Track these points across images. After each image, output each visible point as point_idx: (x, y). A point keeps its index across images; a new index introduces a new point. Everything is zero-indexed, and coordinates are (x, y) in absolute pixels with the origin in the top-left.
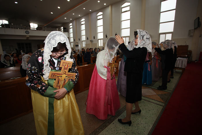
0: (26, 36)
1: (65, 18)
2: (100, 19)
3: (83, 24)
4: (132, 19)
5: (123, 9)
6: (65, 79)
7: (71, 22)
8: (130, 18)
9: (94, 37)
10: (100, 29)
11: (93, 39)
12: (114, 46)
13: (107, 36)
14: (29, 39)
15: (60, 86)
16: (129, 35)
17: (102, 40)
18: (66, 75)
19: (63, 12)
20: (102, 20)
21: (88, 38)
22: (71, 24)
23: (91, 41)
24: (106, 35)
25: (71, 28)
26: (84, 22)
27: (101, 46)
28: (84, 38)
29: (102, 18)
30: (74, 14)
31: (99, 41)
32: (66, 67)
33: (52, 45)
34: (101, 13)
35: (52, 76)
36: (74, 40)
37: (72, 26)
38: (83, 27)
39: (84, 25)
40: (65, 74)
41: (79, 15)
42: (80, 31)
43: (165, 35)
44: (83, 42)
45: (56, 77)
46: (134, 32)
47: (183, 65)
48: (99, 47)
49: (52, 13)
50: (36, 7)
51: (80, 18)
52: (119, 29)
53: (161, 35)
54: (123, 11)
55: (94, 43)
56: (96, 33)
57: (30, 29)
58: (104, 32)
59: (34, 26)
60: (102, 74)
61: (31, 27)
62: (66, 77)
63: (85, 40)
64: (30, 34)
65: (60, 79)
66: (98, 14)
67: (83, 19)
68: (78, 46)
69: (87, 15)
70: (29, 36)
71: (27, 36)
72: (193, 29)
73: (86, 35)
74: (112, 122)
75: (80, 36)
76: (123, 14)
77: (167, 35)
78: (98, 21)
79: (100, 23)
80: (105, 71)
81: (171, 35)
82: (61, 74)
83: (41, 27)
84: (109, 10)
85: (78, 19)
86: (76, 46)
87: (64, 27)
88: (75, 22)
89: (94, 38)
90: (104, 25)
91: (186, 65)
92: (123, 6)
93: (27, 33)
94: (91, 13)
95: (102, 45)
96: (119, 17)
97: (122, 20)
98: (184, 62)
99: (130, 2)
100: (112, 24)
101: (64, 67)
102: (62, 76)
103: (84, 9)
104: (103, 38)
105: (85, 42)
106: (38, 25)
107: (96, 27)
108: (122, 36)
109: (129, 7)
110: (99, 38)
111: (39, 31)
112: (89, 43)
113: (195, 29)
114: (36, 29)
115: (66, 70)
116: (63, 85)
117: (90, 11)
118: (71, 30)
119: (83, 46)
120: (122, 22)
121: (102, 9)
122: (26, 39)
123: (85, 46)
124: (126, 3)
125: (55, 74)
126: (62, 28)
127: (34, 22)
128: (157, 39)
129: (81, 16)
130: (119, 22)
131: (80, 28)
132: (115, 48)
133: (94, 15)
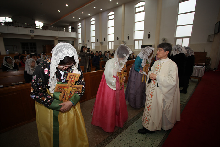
0: (30, 35)
1: (74, 17)
2: (111, 19)
3: (92, 24)
4: (146, 21)
5: (136, 9)
6: (71, 92)
7: (80, 21)
8: (144, 20)
9: (104, 39)
10: (111, 31)
11: (103, 41)
12: (124, 55)
13: (119, 38)
14: (34, 39)
15: (65, 99)
16: (143, 38)
17: (113, 43)
18: (73, 88)
19: (71, 11)
20: (114, 20)
21: (97, 40)
22: (80, 24)
23: (101, 43)
24: (118, 37)
25: (80, 28)
26: (94, 21)
27: (111, 49)
28: (93, 39)
29: (113, 18)
30: (83, 13)
31: (110, 43)
32: (73, 79)
33: (59, 58)
34: (112, 13)
35: (58, 89)
36: (83, 41)
37: (80, 26)
38: (93, 28)
39: (94, 25)
40: (72, 86)
41: (89, 14)
42: (89, 31)
43: (182, 39)
44: (92, 44)
45: (62, 89)
46: (148, 35)
47: (200, 74)
48: (109, 50)
49: (59, 11)
50: (42, 4)
51: (90, 18)
52: (132, 31)
53: (177, 39)
54: (137, 11)
55: (103, 45)
56: (107, 34)
57: (35, 28)
58: (115, 34)
59: (39, 24)
60: (111, 84)
61: (36, 26)
62: (72, 89)
63: (94, 41)
64: (35, 34)
65: (66, 91)
66: (110, 14)
67: (93, 18)
69: (97, 14)
70: (34, 36)
71: (32, 36)
72: (214, 34)
73: (95, 36)
74: (119, 134)
75: (90, 37)
76: (137, 15)
77: (184, 39)
78: (110, 21)
79: (111, 23)
80: (114, 81)
81: (188, 39)
82: (68, 87)
83: (47, 26)
84: (121, 9)
85: (88, 19)
87: (72, 27)
88: (84, 22)
89: (104, 40)
90: (116, 26)
91: (203, 74)
92: (137, 6)
93: (31, 31)
94: (102, 12)
95: (113, 48)
96: (133, 18)
97: (136, 21)
98: (201, 71)
99: (144, 2)
100: (124, 26)
101: (71, 79)
102: (68, 89)
103: (94, 7)
104: (114, 40)
105: (94, 44)
106: (44, 24)
107: (106, 28)
108: (135, 39)
109: (144, 7)
110: (110, 40)
111: (44, 31)
112: (99, 45)
113: (215, 34)
114: (41, 28)
115: (72, 83)
116: (69, 97)
117: (101, 10)
118: (80, 31)
119: (92, 48)
120: (136, 23)
121: (114, 8)
122: (30, 39)
123: (94, 48)
124: (141, 2)
125: (61, 87)
126: (70, 27)
127: (40, 20)
129: (91, 15)
130: (133, 23)
131: (89, 28)
132: (125, 57)
133: (105, 14)
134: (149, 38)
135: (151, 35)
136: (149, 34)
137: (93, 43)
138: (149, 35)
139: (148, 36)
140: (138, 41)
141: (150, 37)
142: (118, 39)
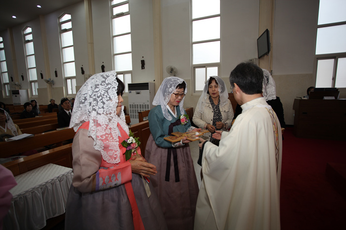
2: (66, 30)
4: (135, 33)
5: (114, 9)
9: (56, 72)
10: (69, 55)
11: (53, 77)
13: (84, 69)
16: (131, 69)
17: (74, 81)
20: (71, 32)
21: (42, 75)
23: (50, 82)
24: (82, 68)
26: (31, 35)
27: (72, 94)
28: (33, 75)
29: (71, 27)
31: (69, 81)
34: (67, 17)
36: (11, 79)
37: (3, 44)
38: (30, 48)
42: (24, 57)
43: (205, 68)
44: (33, 84)
46: (140, 62)
51: (21, 26)
53: (197, 70)
54: (114, 14)
55: (56, 86)
56: (60, 64)
58: (76, 61)
63: (37, 79)
67: (29, 28)
68: (19, 94)
72: (257, 58)
75: (25, 70)
77: (208, 68)
79: (67, 39)
81: (216, 68)
84: (84, 9)
85: (17, 28)
86: (13, 94)
89: (56, 76)
90: (76, 45)
95: (75, 92)
96: (108, 28)
97: (115, 33)
100: (92, 43)
104: (74, 75)
105: (37, 84)
107: (58, 49)
109: (128, 5)
110: (67, 75)
119: (34, 94)
120: (115, 38)
123: (37, 94)
128: (190, 78)
130: (109, 38)
133: (52, 18)
134: (142, 68)
135: (146, 63)
136: (143, 59)
137: (34, 81)
138: (143, 63)
139: (141, 65)
140: (122, 75)
141: (145, 66)
142: (83, 72)
